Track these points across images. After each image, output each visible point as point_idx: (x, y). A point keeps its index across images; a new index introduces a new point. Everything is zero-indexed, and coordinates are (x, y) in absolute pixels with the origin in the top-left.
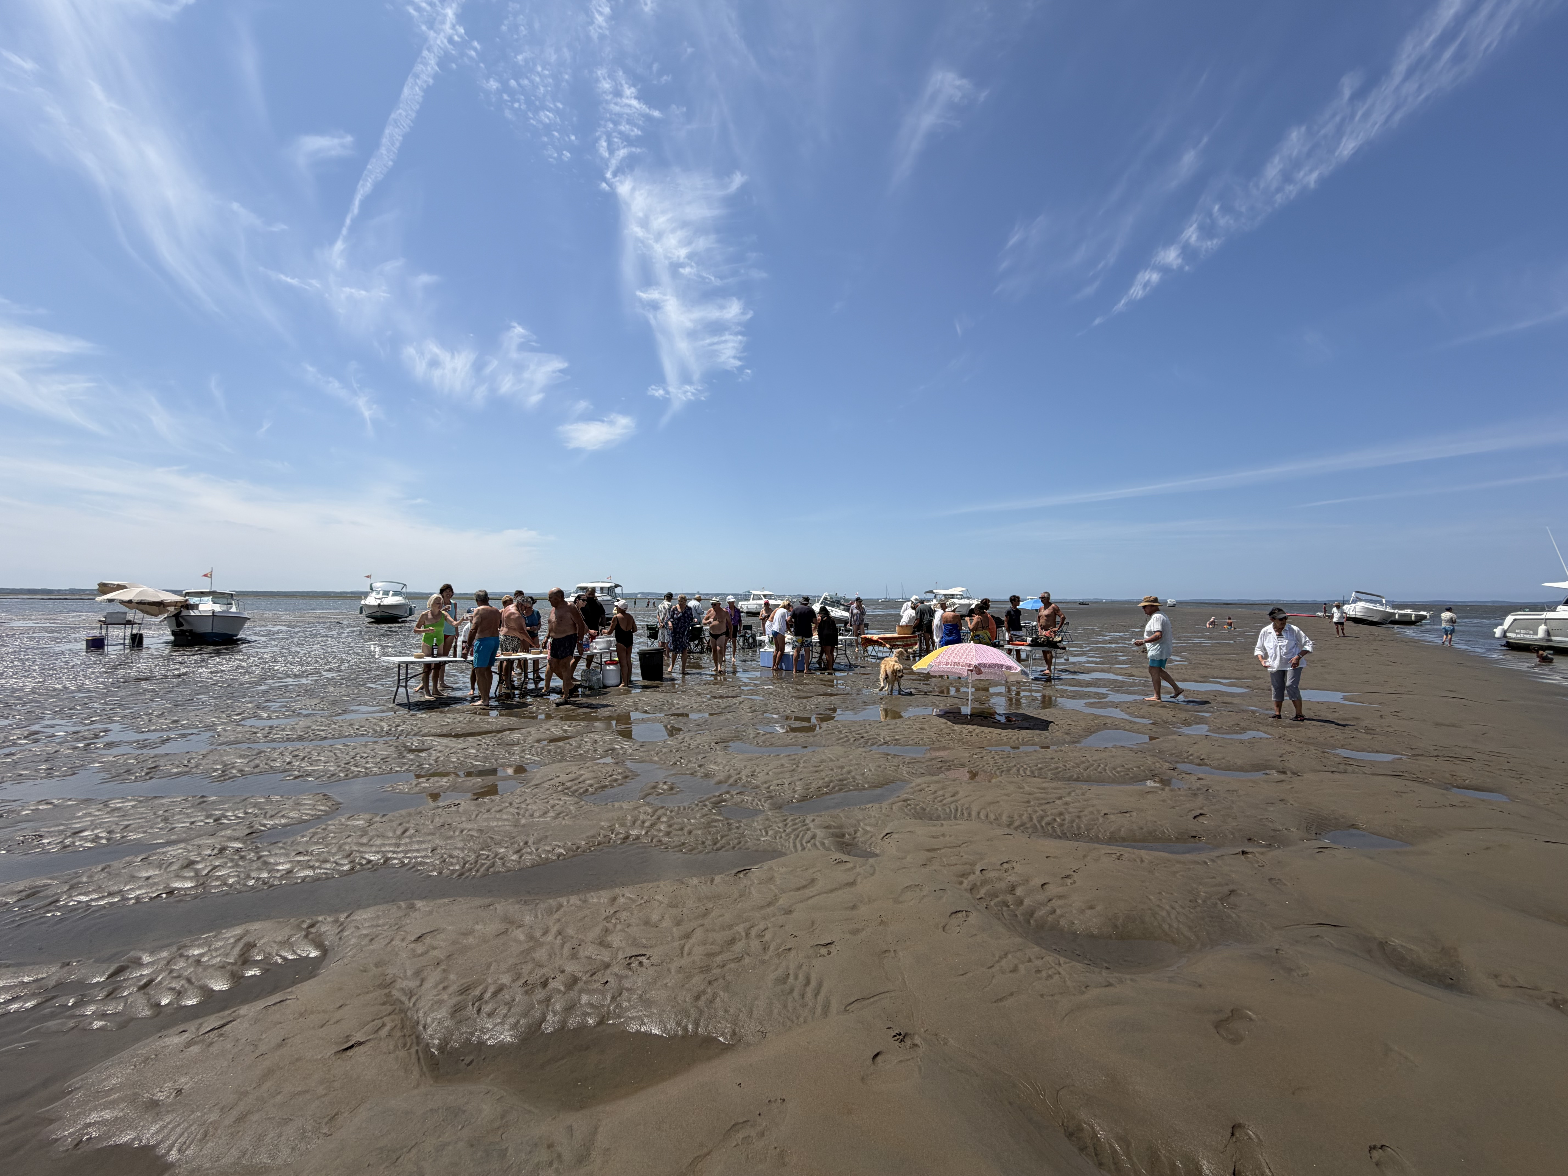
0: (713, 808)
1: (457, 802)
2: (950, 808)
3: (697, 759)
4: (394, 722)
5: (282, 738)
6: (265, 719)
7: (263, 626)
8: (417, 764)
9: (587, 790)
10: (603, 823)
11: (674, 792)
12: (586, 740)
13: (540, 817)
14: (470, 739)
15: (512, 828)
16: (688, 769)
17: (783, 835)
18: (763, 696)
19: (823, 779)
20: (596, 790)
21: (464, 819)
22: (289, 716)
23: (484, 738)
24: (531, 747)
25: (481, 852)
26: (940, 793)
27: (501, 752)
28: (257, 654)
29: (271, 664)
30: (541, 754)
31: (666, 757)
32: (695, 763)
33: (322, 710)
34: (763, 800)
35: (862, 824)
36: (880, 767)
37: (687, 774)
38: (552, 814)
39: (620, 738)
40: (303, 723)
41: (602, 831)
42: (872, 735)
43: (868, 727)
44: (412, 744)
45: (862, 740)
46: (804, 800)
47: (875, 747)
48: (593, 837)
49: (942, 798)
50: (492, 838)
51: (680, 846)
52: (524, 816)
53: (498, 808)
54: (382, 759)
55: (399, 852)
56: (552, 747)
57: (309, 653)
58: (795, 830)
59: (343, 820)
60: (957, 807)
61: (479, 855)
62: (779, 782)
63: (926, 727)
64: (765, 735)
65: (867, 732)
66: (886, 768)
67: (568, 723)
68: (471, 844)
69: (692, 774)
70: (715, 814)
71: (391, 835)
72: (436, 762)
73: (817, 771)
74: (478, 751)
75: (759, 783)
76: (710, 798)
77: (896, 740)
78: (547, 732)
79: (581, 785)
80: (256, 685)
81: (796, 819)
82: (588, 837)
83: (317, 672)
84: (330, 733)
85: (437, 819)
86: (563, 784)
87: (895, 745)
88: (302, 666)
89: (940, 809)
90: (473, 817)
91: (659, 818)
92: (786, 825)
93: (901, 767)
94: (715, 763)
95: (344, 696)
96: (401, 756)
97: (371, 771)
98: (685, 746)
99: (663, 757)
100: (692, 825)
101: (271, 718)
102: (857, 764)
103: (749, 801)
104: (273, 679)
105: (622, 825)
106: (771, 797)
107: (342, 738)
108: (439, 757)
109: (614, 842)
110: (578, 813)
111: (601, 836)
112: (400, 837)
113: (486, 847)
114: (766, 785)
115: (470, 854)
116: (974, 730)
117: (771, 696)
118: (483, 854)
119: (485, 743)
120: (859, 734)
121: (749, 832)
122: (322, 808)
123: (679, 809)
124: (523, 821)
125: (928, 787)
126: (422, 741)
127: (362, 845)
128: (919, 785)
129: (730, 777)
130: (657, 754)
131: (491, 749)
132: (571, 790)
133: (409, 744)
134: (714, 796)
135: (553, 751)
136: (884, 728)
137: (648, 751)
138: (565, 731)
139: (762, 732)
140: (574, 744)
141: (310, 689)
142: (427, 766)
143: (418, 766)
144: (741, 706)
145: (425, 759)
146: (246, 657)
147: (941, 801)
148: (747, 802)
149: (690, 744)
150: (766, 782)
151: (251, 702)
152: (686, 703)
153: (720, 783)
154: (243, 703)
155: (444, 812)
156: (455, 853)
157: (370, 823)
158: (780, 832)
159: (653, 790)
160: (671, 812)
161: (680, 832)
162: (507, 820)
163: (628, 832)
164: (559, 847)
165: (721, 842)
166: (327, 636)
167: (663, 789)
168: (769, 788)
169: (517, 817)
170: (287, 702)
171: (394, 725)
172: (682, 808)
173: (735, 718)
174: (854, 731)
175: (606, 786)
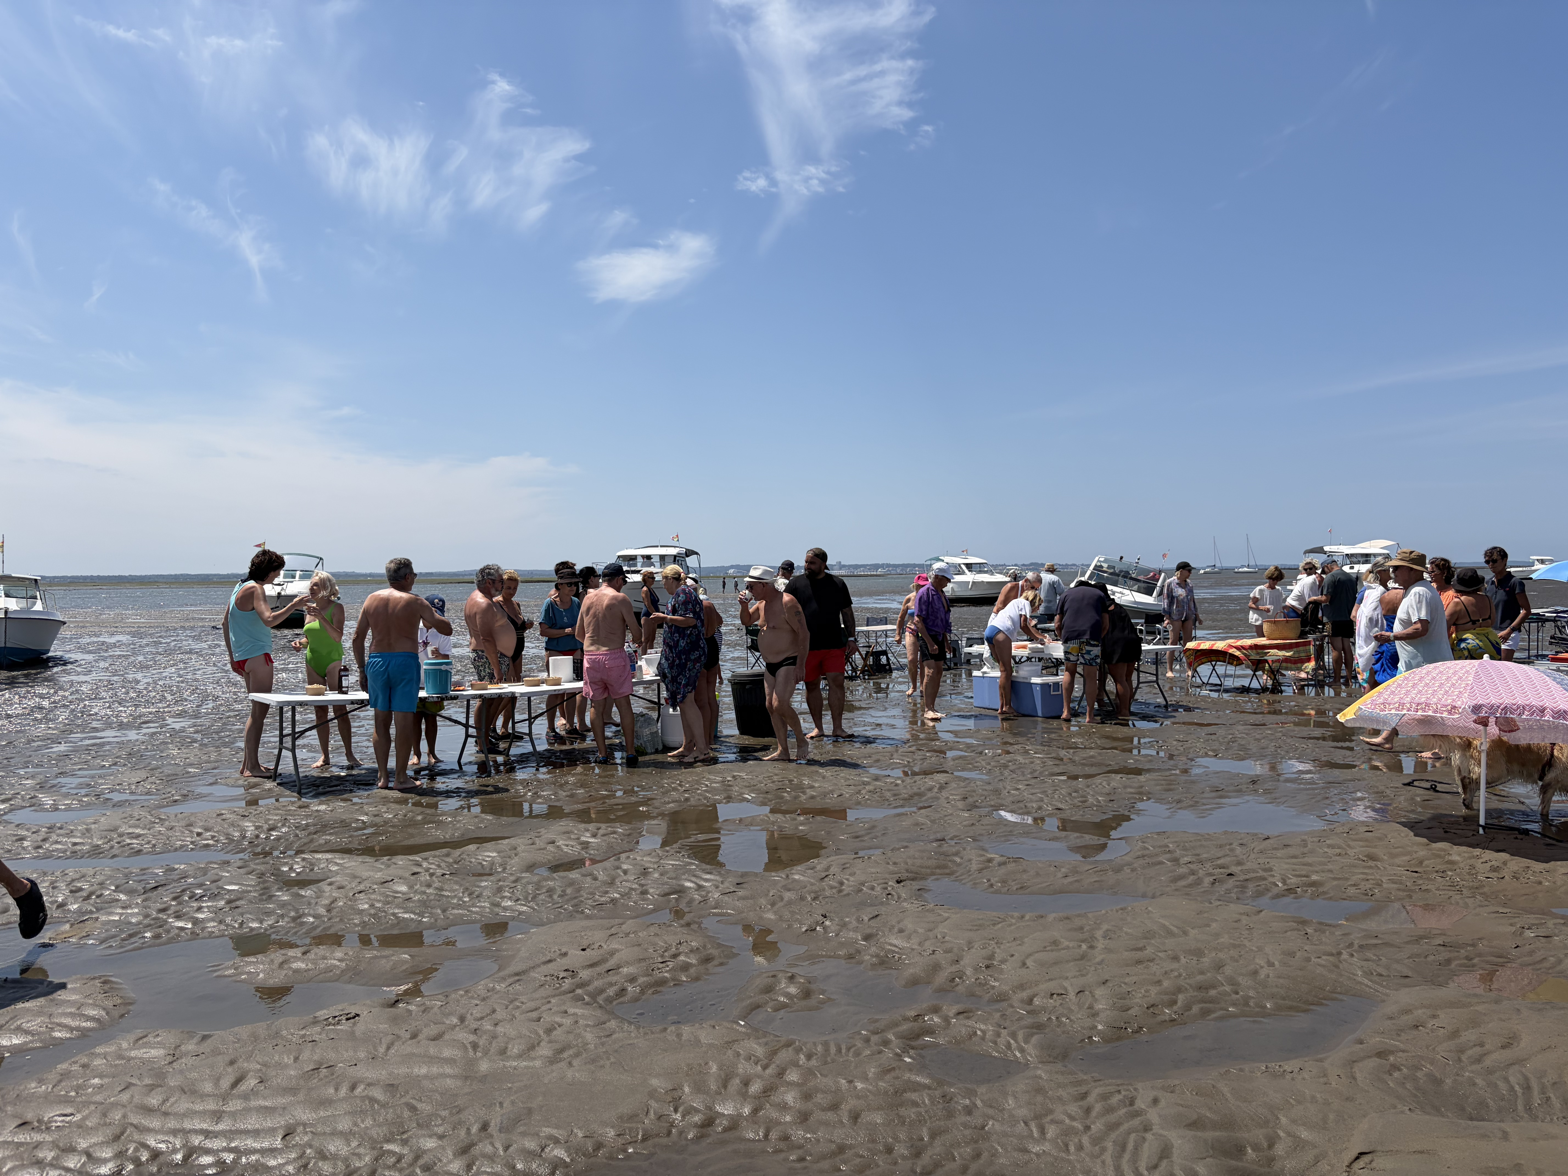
0: (905, 1051)
1: (353, 1011)
2: (1506, 1080)
3: (860, 921)
4: (266, 822)
5: (65, 851)
6: (47, 810)
7: (96, 635)
8: (293, 914)
9: (623, 990)
10: (655, 1082)
11: (812, 1002)
12: (625, 867)
13: (520, 1056)
14: (401, 860)
15: (459, 1083)
16: (842, 945)
17: (1085, 1140)
18: (989, 772)
19: (1159, 982)
20: (642, 992)
21: (362, 1055)
22: (89, 804)
23: (426, 859)
24: (516, 881)
25: (387, 1147)
26: (1469, 1036)
27: (454, 891)
28: (72, 686)
29: (87, 702)
30: (534, 898)
31: (793, 913)
32: (855, 930)
33: (147, 794)
34: (1020, 1035)
35: (1284, 1120)
36: (1292, 954)
37: (839, 957)
38: (545, 1050)
39: (694, 865)
40: (109, 818)
41: (653, 1104)
42: (1254, 871)
43: (1239, 850)
44: (291, 869)
45: (1231, 882)
46: (1119, 1039)
47: (1265, 900)
48: (633, 1117)
49: (1478, 1050)
50: (413, 1109)
51: (833, 1154)
52: (486, 1053)
53: (433, 1030)
54: (229, 902)
55: (216, 1135)
56: (556, 882)
57: (155, 682)
58: (1112, 1127)
59: (125, 1045)
60: (1527, 1079)
61: (383, 1153)
62: (1052, 986)
63: (1379, 852)
64: (1004, 863)
65: (1239, 863)
66: (1308, 960)
67: (592, 827)
68: (369, 1122)
69: (850, 957)
70: (910, 1068)
71: (208, 1087)
72: (328, 911)
73: (1139, 962)
74: (411, 887)
75: (1005, 988)
76: (897, 1024)
77: (1313, 884)
78: (550, 848)
79: (612, 978)
80: (53, 742)
81: (1111, 1094)
82: (621, 1118)
83: (159, 717)
84: (149, 843)
85: (306, 1055)
86: (573, 973)
87: (1313, 897)
88: (136, 706)
89: (1479, 1081)
90: (382, 1050)
91: (781, 1074)
92: (1088, 1110)
93: (1345, 956)
94: (901, 931)
95: (191, 765)
96: (266, 895)
97: (203, 929)
98: (832, 887)
99: (787, 915)
100: (858, 1097)
101: (57, 809)
102: (1235, 946)
103: (989, 1035)
104: (83, 732)
105: (699, 1088)
106: (1039, 1027)
107: (169, 851)
108: (335, 900)
109: (681, 1133)
110: (601, 1050)
111: (652, 1115)
112: (225, 1098)
113: (398, 1132)
114: (1025, 995)
115: (362, 1150)
116: (1505, 863)
117: (1006, 773)
118: (390, 1152)
119: (427, 870)
120: (1222, 867)
121: (997, 1126)
122: (92, 1012)
123: (827, 1050)
124: (484, 1066)
125: (1434, 1016)
126: (312, 864)
127: (149, 1110)
128: (1407, 1012)
129: (936, 967)
130: (773, 904)
131: (437, 885)
132: (590, 988)
133: (285, 869)
134: (906, 1019)
135: (559, 892)
136: (1279, 854)
137: (752, 897)
138: (586, 845)
139: (998, 859)
140: (602, 876)
141: (139, 751)
142: (311, 919)
143: (294, 919)
144: (944, 794)
145: (309, 904)
146: (52, 691)
147: (1479, 1060)
148: (983, 1038)
149: (841, 883)
150: (1022, 987)
151: (33, 777)
152: (828, 786)
153: (914, 982)
154: (21, 777)
155: (324, 1036)
156: (334, 1146)
157: (174, 1056)
158: (1076, 1132)
159: (766, 997)
160: (809, 1057)
161: (830, 1116)
162: (450, 1061)
163: (710, 1108)
164: (557, 1141)
165: (929, 1152)
166: (191, 652)
167: (788, 995)
168: (1030, 1001)
169: (471, 1053)
170: (93, 777)
171: (266, 827)
172: (833, 1050)
173: (933, 822)
174: (1211, 860)
175: (662, 982)
